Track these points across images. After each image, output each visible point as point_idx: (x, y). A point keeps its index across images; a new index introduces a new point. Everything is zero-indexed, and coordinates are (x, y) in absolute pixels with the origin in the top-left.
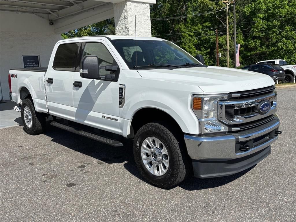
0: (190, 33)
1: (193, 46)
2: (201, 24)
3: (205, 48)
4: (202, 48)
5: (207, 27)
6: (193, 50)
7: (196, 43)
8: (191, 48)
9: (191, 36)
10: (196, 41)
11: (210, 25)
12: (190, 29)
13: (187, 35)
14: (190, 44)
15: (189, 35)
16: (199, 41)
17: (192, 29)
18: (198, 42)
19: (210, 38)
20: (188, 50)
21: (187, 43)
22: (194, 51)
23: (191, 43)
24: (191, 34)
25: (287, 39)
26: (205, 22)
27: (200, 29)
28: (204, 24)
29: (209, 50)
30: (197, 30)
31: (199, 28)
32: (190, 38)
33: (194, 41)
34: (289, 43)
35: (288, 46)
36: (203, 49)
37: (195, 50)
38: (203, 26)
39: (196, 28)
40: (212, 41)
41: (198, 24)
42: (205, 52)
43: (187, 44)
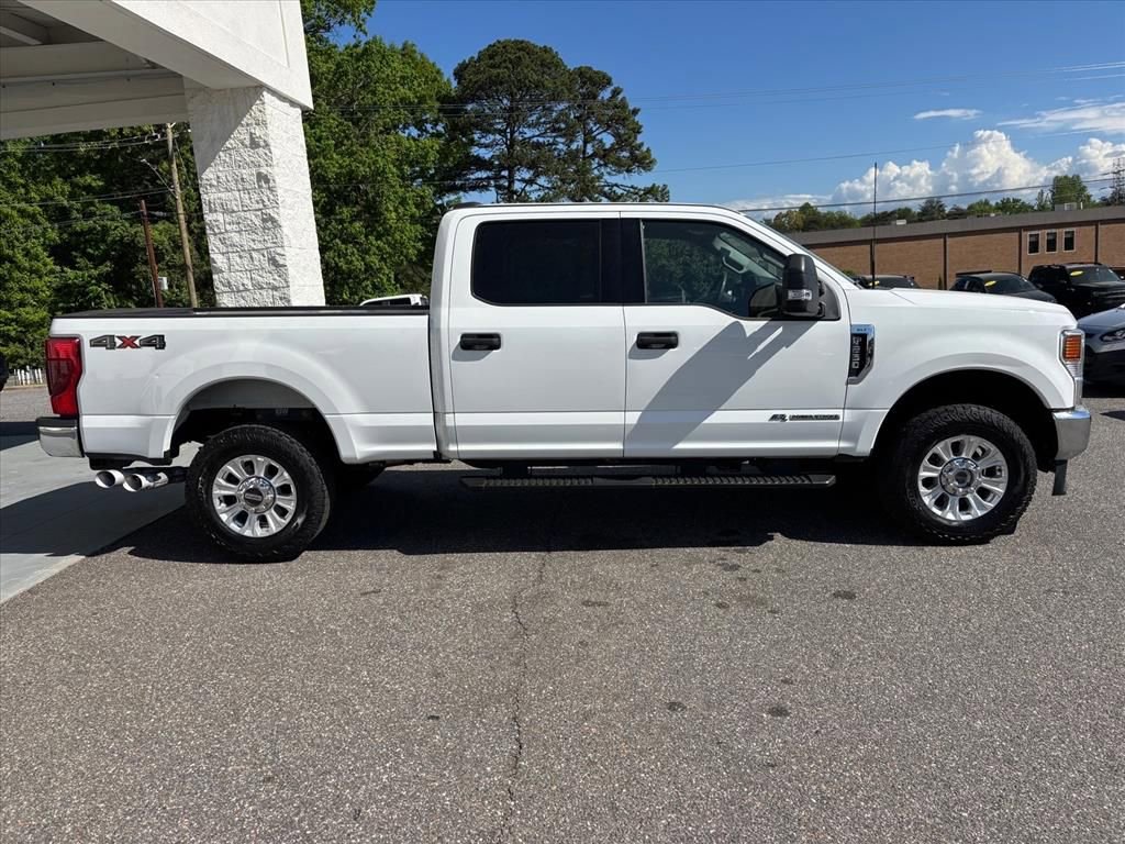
0: (23, 205)
1: (45, 250)
2: (66, 178)
3: (90, 258)
4: (78, 260)
5: (88, 189)
6: (45, 265)
7: (54, 240)
8: (37, 258)
9: (33, 217)
10: (53, 235)
11: (101, 183)
12: (23, 191)
13: (15, 213)
14: (29, 245)
15: (22, 213)
16: (65, 236)
17: (33, 194)
18: (61, 239)
19: (105, 230)
20: (27, 265)
21: (18, 240)
22: (49, 267)
23: (34, 240)
24: (30, 209)
25: (344, 242)
26: (81, 172)
27: (63, 194)
28: (79, 180)
29: (106, 268)
30: (52, 199)
31: (59, 190)
32: (27, 221)
33: (44, 235)
34: (353, 253)
35: (352, 261)
36: (81, 261)
37: (51, 266)
38: (74, 185)
39: (49, 190)
40: (115, 235)
41: (52, 178)
42: (95, 273)
43: (17, 244)
